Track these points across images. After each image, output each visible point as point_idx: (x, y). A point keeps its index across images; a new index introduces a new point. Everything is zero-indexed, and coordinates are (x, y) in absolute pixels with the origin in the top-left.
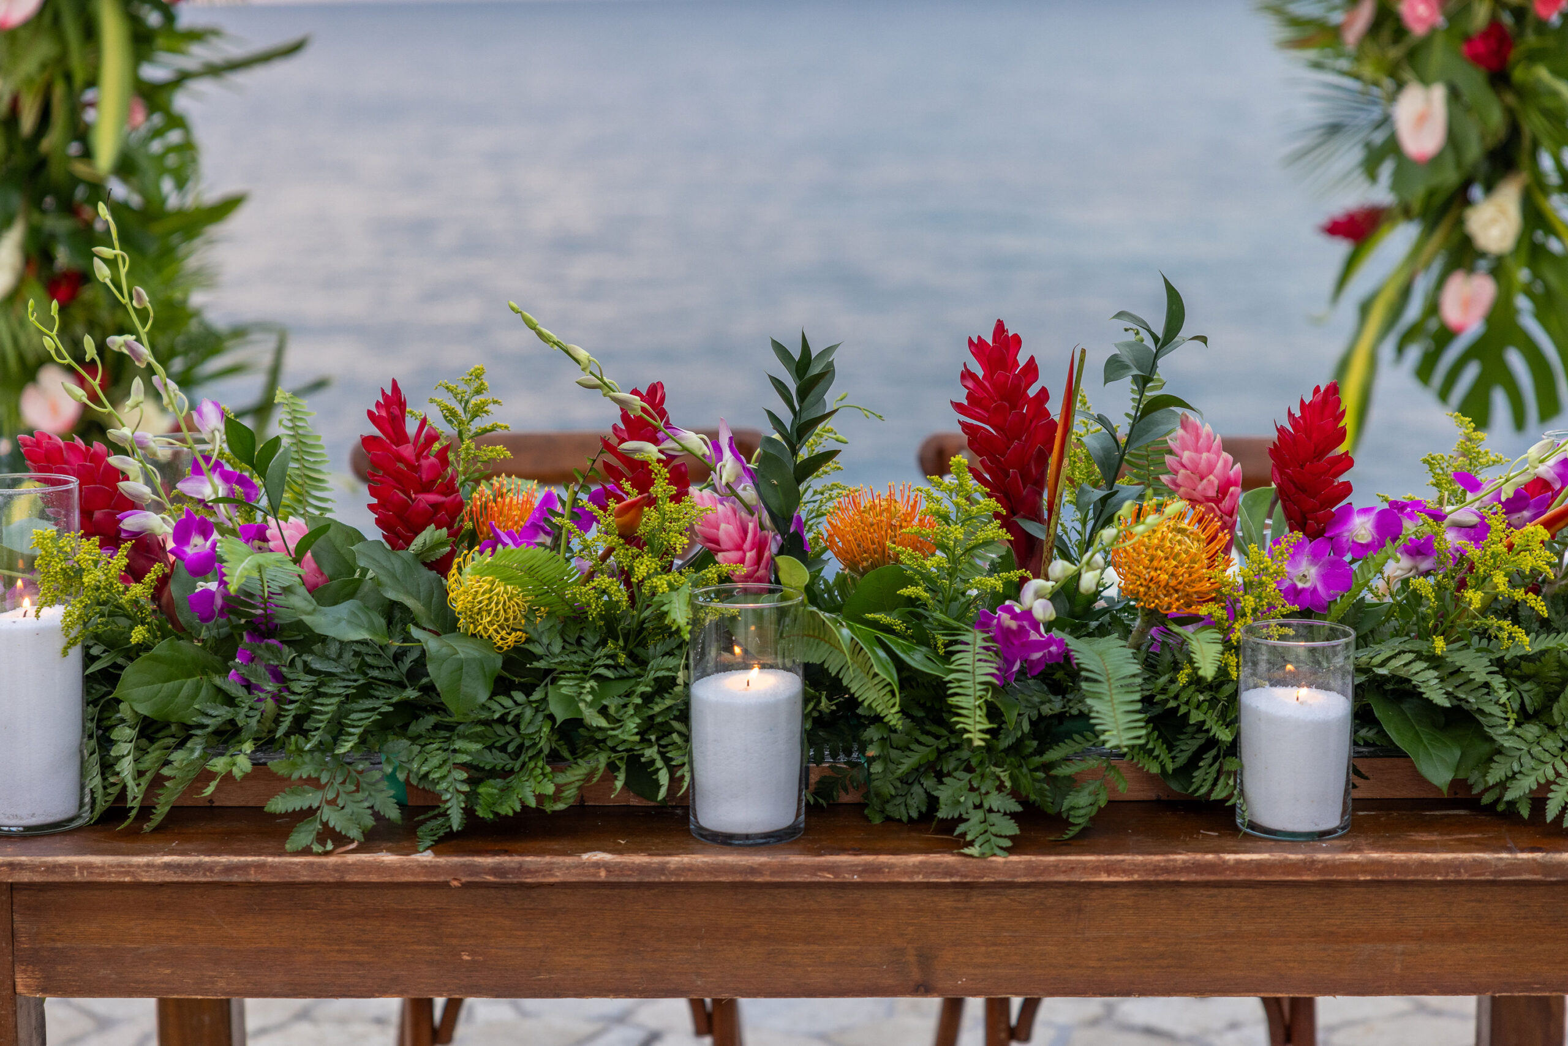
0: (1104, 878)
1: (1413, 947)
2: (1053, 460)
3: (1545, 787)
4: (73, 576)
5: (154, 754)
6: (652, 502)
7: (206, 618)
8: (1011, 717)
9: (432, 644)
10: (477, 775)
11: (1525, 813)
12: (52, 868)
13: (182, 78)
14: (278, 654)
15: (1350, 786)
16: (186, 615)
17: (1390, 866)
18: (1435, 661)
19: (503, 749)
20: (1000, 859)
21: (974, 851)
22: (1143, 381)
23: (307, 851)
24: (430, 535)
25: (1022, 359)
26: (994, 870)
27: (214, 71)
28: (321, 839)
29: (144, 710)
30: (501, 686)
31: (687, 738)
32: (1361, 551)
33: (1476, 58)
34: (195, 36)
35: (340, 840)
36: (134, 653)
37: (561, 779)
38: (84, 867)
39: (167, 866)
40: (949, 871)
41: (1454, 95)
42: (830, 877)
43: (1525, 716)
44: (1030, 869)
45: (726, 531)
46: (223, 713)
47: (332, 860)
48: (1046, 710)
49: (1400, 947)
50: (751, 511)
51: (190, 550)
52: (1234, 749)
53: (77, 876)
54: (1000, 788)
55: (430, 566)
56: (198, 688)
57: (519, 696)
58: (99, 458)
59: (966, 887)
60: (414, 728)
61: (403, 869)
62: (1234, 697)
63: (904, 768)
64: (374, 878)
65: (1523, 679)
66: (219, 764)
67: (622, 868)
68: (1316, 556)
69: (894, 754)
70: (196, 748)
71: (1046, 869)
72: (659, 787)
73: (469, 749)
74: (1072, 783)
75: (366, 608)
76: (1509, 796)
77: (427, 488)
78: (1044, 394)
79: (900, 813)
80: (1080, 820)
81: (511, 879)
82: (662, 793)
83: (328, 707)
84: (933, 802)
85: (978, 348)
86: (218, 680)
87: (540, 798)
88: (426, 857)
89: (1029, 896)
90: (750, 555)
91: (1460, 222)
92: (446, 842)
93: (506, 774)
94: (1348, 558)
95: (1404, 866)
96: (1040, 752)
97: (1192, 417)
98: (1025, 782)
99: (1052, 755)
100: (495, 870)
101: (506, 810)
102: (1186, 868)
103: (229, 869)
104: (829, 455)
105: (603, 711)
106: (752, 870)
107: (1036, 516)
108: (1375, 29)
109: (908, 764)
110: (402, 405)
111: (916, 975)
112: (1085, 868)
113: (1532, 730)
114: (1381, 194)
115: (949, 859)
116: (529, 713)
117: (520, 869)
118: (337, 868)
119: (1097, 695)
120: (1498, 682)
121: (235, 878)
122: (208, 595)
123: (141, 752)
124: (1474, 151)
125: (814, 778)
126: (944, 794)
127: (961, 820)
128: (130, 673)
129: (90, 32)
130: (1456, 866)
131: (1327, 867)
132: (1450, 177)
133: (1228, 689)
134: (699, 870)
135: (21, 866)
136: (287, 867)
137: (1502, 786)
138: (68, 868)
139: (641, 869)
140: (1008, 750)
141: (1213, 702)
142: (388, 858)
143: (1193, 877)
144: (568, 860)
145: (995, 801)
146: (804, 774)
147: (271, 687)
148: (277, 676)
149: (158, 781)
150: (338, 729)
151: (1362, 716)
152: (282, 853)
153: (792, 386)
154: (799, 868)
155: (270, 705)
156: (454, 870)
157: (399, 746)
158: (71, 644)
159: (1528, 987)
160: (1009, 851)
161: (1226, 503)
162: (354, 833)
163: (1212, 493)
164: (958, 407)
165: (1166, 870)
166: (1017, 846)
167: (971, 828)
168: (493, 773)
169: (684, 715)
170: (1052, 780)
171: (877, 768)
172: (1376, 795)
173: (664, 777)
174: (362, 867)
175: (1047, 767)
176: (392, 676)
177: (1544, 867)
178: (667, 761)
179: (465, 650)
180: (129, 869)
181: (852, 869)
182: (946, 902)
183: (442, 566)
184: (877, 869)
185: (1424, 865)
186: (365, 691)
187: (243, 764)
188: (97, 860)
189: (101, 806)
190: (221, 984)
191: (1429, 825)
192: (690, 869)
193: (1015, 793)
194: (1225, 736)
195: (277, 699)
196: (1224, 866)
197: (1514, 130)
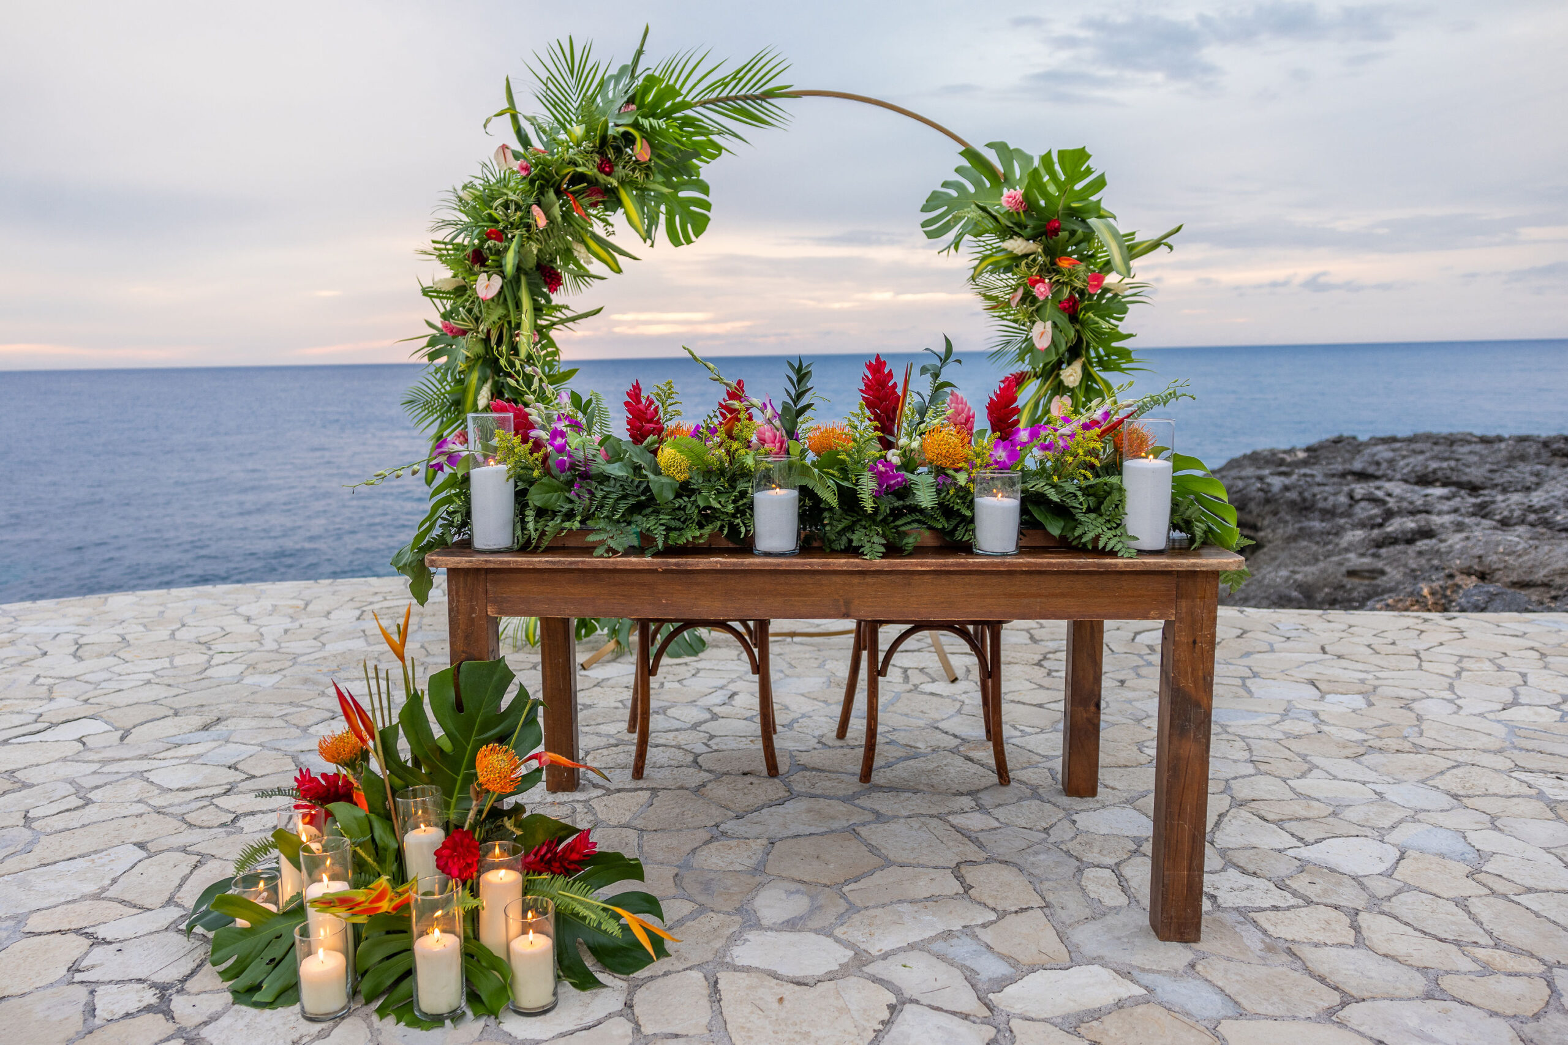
0: (919, 568)
1: (1044, 600)
2: (898, 412)
3: (1098, 537)
4: (511, 450)
5: (542, 522)
6: (739, 420)
7: (563, 471)
8: (882, 508)
9: (651, 476)
10: (669, 529)
11: (1090, 547)
12: (502, 562)
13: (553, 324)
14: (590, 485)
15: (1019, 539)
16: (555, 471)
17: (1036, 564)
18: (1054, 486)
19: (679, 520)
20: (878, 561)
21: (867, 557)
22: (936, 376)
23: (602, 556)
24: (651, 438)
25: (886, 371)
26: (875, 565)
27: (563, 322)
28: (607, 551)
29: (538, 504)
30: (678, 496)
31: (752, 516)
32: (1023, 444)
33: (1064, 309)
34: (558, 308)
35: (615, 552)
36: (532, 482)
37: (702, 531)
38: (514, 562)
39: (547, 562)
40: (857, 565)
41: (1055, 325)
42: (809, 568)
43: (1089, 510)
44: (890, 565)
45: (768, 435)
46: (568, 506)
47: (611, 560)
48: (896, 504)
49: (1039, 600)
50: (778, 430)
51: (556, 443)
52: (972, 520)
53: (512, 566)
54: (878, 534)
55: (651, 452)
56: (559, 497)
57: (686, 499)
58: (520, 410)
59: (863, 573)
60: (644, 512)
61: (639, 563)
62: (972, 501)
63: (839, 529)
64: (628, 567)
65: (1089, 495)
66: (567, 525)
67: (726, 564)
68: (1005, 448)
69: (835, 523)
70: (558, 520)
71: (896, 565)
72: (740, 533)
73: (665, 518)
74: (905, 534)
75: (625, 465)
76: (1083, 540)
77: (651, 421)
78: (895, 386)
79: (837, 547)
80: (909, 548)
81: (682, 568)
82: (742, 536)
83: (611, 502)
84: (850, 541)
85: (870, 367)
86: (567, 494)
87: (694, 538)
88: (649, 559)
89: (890, 578)
90: (778, 445)
91: (1058, 375)
92: (657, 554)
93: (680, 529)
94: (1018, 448)
95: (1041, 564)
96: (893, 521)
97: (956, 391)
98: (887, 532)
99: (898, 523)
100: (676, 564)
101: (680, 542)
102: (952, 565)
103: (571, 563)
104: (809, 406)
105: (720, 502)
106: (778, 565)
107: (892, 434)
108: (1023, 300)
109: (840, 527)
110: (640, 390)
111: (843, 610)
112: (912, 564)
113: (1093, 516)
114: (1025, 367)
115: (857, 560)
116: (689, 505)
117: (686, 564)
118: (613, 563)
119: (918, 490)
120: (1079, 493)
121: (573, 567)
122: (563, 461)
123: (536, 522)
124: (1063, 348)
125: (802, 536)
126: (855, 537)
127: (862, 546)
128: (532, 489)
129: (518, 305)
130: (1063, 565)
131: (1010, 565)
132: (1054, 358)
133: (969, 498)
134: (757, 565)
135: (490, 562)
136: (593, 562)
137: (1080, 537)
138: (508, 562)
139: (734, 564)
140: (881, 521)
141: (964, 503)
142: (633, 559)
143: (956, 568)
144: (705, 560)
145: (876, 539)
146: (799, 534)
147: (587, 496)
148: (590, 492)
149: (543, 533)
150: (614, 509)
151: (1024, 510)
152: (593, 557)
153: (795, 380)
154: (797, 564)
155: (587, 502)
156: (659, 564)
157: (638, 518)
158: (510, 477)
159: (1090, 616)
160: (882, 557)
161: (969, 425)
162: (620, 549)
163: (963, 421)
164: (861, 391)
165: (945, 565)
166: (884, 556)
167: (866, 550)
168: (675, 529)
169: (751, 506)
170: (898, 532)
171: (828, 528)
172: (1029, 545)
173: (743, 530)
174: (624, 563)
175: (897, 527)
176: (635, 493)
177: (1098, 565)
178: (744, 524)
179: (664, 480)
180: (531, 563)
181: (818, 564)
182: (856, 580)
183: (655, 452)
184: (828, 565)
185: (1049, 564)
186: (624, 497)
187: (576, 525)
188: (519, 559)
189: (521, 542)
190: (568, 611)
191: (1051, 552)
192: (753, 564)
193: (884, 536)
194: (968, 513)
195: (590, 499)
196: (968, 564)
197: (1080, 340)
